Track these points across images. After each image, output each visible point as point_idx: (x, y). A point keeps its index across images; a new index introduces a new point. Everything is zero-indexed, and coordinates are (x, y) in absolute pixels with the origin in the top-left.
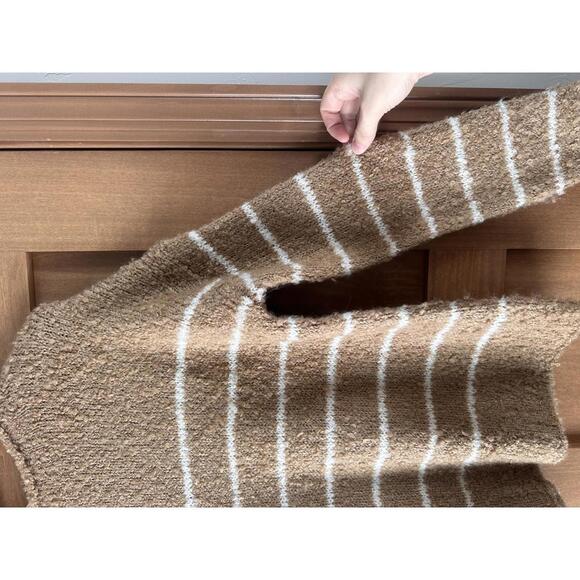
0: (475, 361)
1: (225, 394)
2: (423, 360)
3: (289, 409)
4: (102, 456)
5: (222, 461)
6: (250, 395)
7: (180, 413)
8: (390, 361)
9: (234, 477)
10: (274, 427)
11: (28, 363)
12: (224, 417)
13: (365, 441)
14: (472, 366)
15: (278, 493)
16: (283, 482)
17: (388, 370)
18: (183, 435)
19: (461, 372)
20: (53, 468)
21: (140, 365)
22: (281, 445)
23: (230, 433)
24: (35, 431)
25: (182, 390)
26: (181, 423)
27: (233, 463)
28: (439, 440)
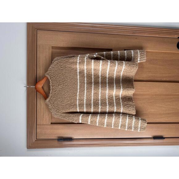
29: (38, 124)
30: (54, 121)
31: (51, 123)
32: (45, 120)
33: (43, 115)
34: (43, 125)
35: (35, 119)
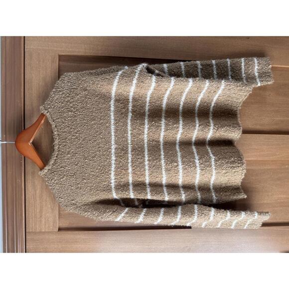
0: (213, 105)
1: (128, 109)
2: (195, 104)
3: (149, 116)
4: (83, 127)
5: (126, 132)
6: (136, 110)
7: (112, 114)
8: (184, 103)
9: (129, 138)
10: (144, 121)
11: (60, 91)
12: (127, 116)
13: (175, 126)
14: (212, 107)
15: (144, 145)
16: (146, 141)
17: (183, 106)
18: (113, 122)
19: (208, 108)
20: (65, 130)
21: (99, 96)
22: (146, 126)
23: (129, 121)
24: (60, 116)
25: (113, 106)
26: (112, 117)
27: (130, 133)
28: (199, 126)
29: (29, 232)
30: (65, 224)
31: (60, 229)
32: (45, 222)
33: (41, 211)
34: (41, 233)
35: (22, 219)
